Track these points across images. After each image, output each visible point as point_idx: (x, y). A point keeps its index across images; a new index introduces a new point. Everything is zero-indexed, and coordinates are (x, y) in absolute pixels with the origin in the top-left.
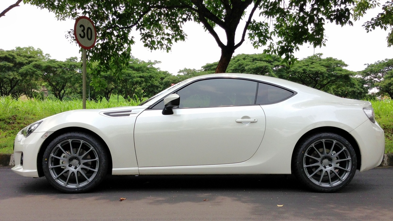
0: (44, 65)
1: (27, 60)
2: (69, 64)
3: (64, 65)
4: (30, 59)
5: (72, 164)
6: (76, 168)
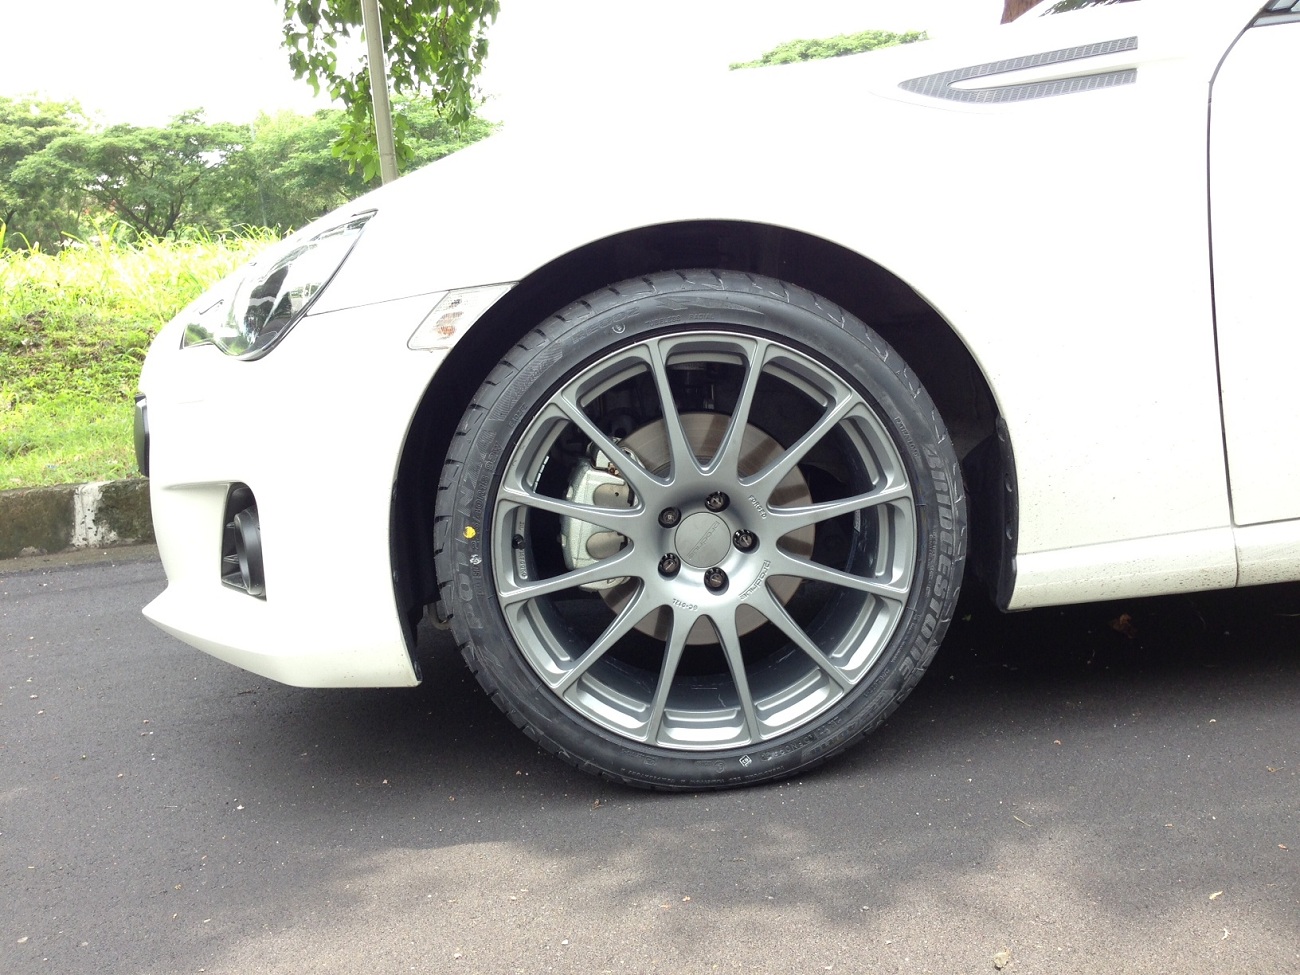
0: (94, 145)
1: (31, 133)
2: (182, 134)
3: (165, 137)
4: (43, 131)
5: (682, 553)
6: (717, 581)
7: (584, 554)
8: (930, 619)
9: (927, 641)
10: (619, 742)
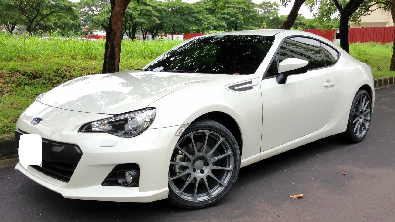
5: (196, 168)
6: (202, 172)
7: (178, 170)
8: (237, 173)
9: (236, 176)
10: (189, 202)
